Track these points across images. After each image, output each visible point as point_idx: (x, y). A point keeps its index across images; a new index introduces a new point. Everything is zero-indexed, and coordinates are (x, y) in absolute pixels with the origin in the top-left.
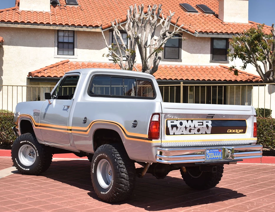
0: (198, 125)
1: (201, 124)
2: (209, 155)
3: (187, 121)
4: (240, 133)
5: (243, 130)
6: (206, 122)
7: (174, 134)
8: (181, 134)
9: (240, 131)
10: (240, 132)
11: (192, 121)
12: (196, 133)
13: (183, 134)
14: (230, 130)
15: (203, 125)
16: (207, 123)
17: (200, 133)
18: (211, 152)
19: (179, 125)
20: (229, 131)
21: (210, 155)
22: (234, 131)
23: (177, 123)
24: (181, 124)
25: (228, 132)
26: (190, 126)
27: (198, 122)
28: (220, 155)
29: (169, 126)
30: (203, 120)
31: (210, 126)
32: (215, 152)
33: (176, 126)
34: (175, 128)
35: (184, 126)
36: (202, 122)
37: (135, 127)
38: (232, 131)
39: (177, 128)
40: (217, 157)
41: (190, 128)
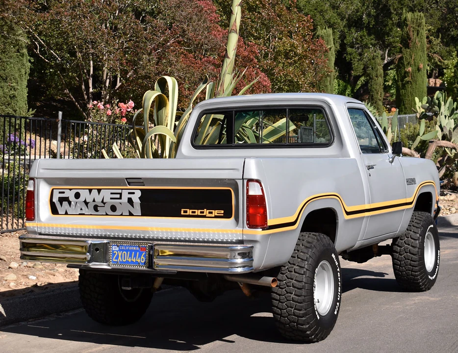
0: (111, 198)
1: (118, 196)
2: (118, 255)
3: (90, 190)
4: (216, 217)
5: (222, 212)
6: (129, 193)
7: (66, 213)
8: (80, 214)
9: (215, 212)
10: (216, 214)
11: (99, 191)
12: (110, 212)
14: (188, 210)
15: (120, 198)
16: (130, 196)
17: (117, 213)
18: (123, 250)
20: (185, 212)
21: (120, 255)
22: (198, 212)
23: (70, 195)
24: (77, 196)
25: (183, 213)
26: (94, 201)
27: (111, 193)
28: (142, 257)
29: (55, 200)
30: (122, 189)
32: (131, 251)
34: (65, 203)
35: (82, 199)
36: (121, 194)
38: (194, 212)
40: (134, 260)
41: (94, 203)
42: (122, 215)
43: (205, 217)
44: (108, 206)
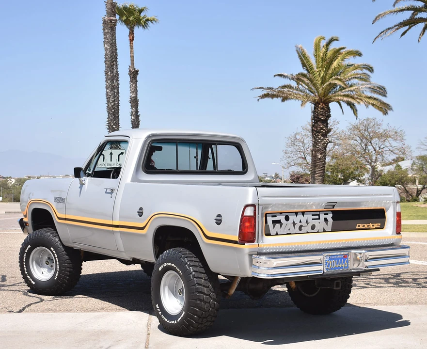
0: (313, 219)
1: (317, 217)
3: (296, 213)
5: (380, 224)
6: (325, 214)
7: (277, 234)
8: (288, 234)
9: (376, 225)
10: (376, 227)
11: (303, 213)
13: (290, 234)
14: (361, 225)
15: (319, 219)
16: (326, 216)
18: (332, 259)
19: (283, 221)
20: (359, 226)
21: (331, 263)
22: (366, 226)
23: (281, 218)
24: (287, 218)
25: (357, 227)
26: (300, 222)
27: (312, 215)
30: (320, 211)
31: (330, 220)
32: (338, 259)
33: (279, 222)
34: (278, 225)
35: (291, 221)
36: (319, 215)
37: (218, 224)
38: (364, 226)
39: (281, 224)
40: (340, 266)
41: (300, 224)
42: (318, 232)
43: (369, 229)
44: (310, 225)
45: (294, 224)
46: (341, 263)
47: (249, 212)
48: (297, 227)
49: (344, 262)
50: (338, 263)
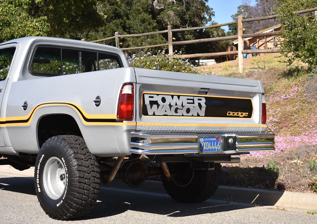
0: (188, 103)
1: (192, 101)
3: (172, 96)
4: (244, 117)
5: (247, 114)
6: (199, 100)
7: (154, 115)
8: (164, 115)
9: (244, 114)
11: (179, 97)
12: (185, 114)
13: (167, 115)
14: (231, 112)
15: (193, 103)
16: (200, 101)
17: (190, 114)
18: (206, 141)
19: (160, 102)
20: (229, 114)
21: (205, 145)
22: (236, 114)
23: (158, 99)
25: (228, 115)
26: (176, 104)
27: (187, 99)
29: (147, 102)
30: (194, 96)
31: (204, 105)
32: (211, 141)
33: (156, 103)
34: (155, 106)
35: (167, 103)
36: (193, 100)
37: (97, 105)
38: (233, 114)
39: (158, 105)
40: (214, 148)
41: (176, 107)
42: (192, 116)
44: (185, 109)
45: (170, 106)
46: (214, 145)
47: (127, 90)
48: (173, 109)
49: (217, 145)
50: (211, 145)
